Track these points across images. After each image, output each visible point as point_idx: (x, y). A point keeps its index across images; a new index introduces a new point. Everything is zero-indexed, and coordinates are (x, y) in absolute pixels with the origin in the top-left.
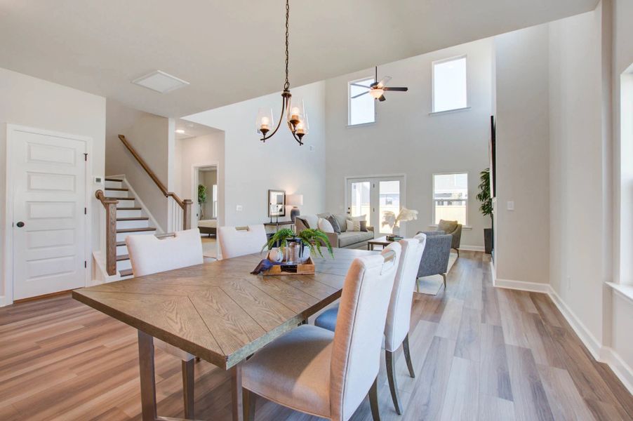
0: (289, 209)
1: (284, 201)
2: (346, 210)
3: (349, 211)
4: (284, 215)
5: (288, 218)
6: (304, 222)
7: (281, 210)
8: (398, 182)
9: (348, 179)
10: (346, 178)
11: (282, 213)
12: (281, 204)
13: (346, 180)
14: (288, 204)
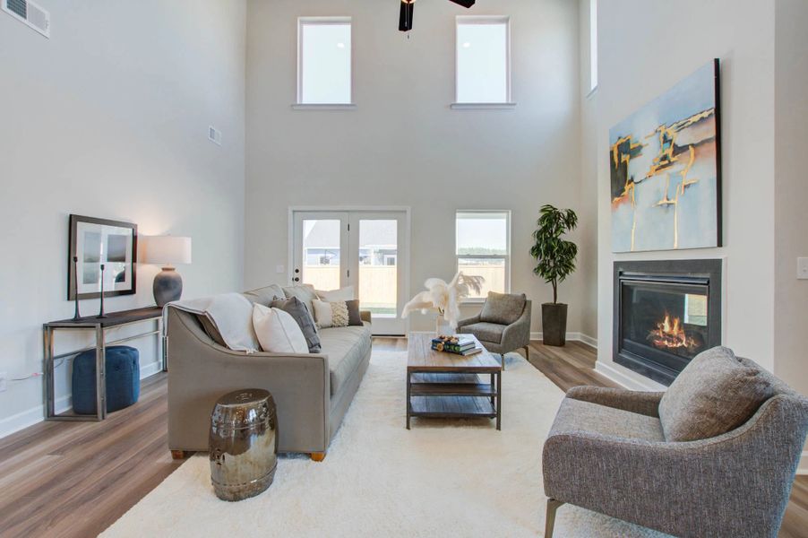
0: (148, 273)
1: (133, 251)
2: (292, 274)
3: (296, 275)
4: (132, 291)
5: (145, 298)
6: (202, 321)
7: (121, 278)
8: (395, 222)
9: (294, 211)
10: (290, 209)
11: (127, 285)
12: (123, 259)
13: (290, 213)
14: (144, 262)
